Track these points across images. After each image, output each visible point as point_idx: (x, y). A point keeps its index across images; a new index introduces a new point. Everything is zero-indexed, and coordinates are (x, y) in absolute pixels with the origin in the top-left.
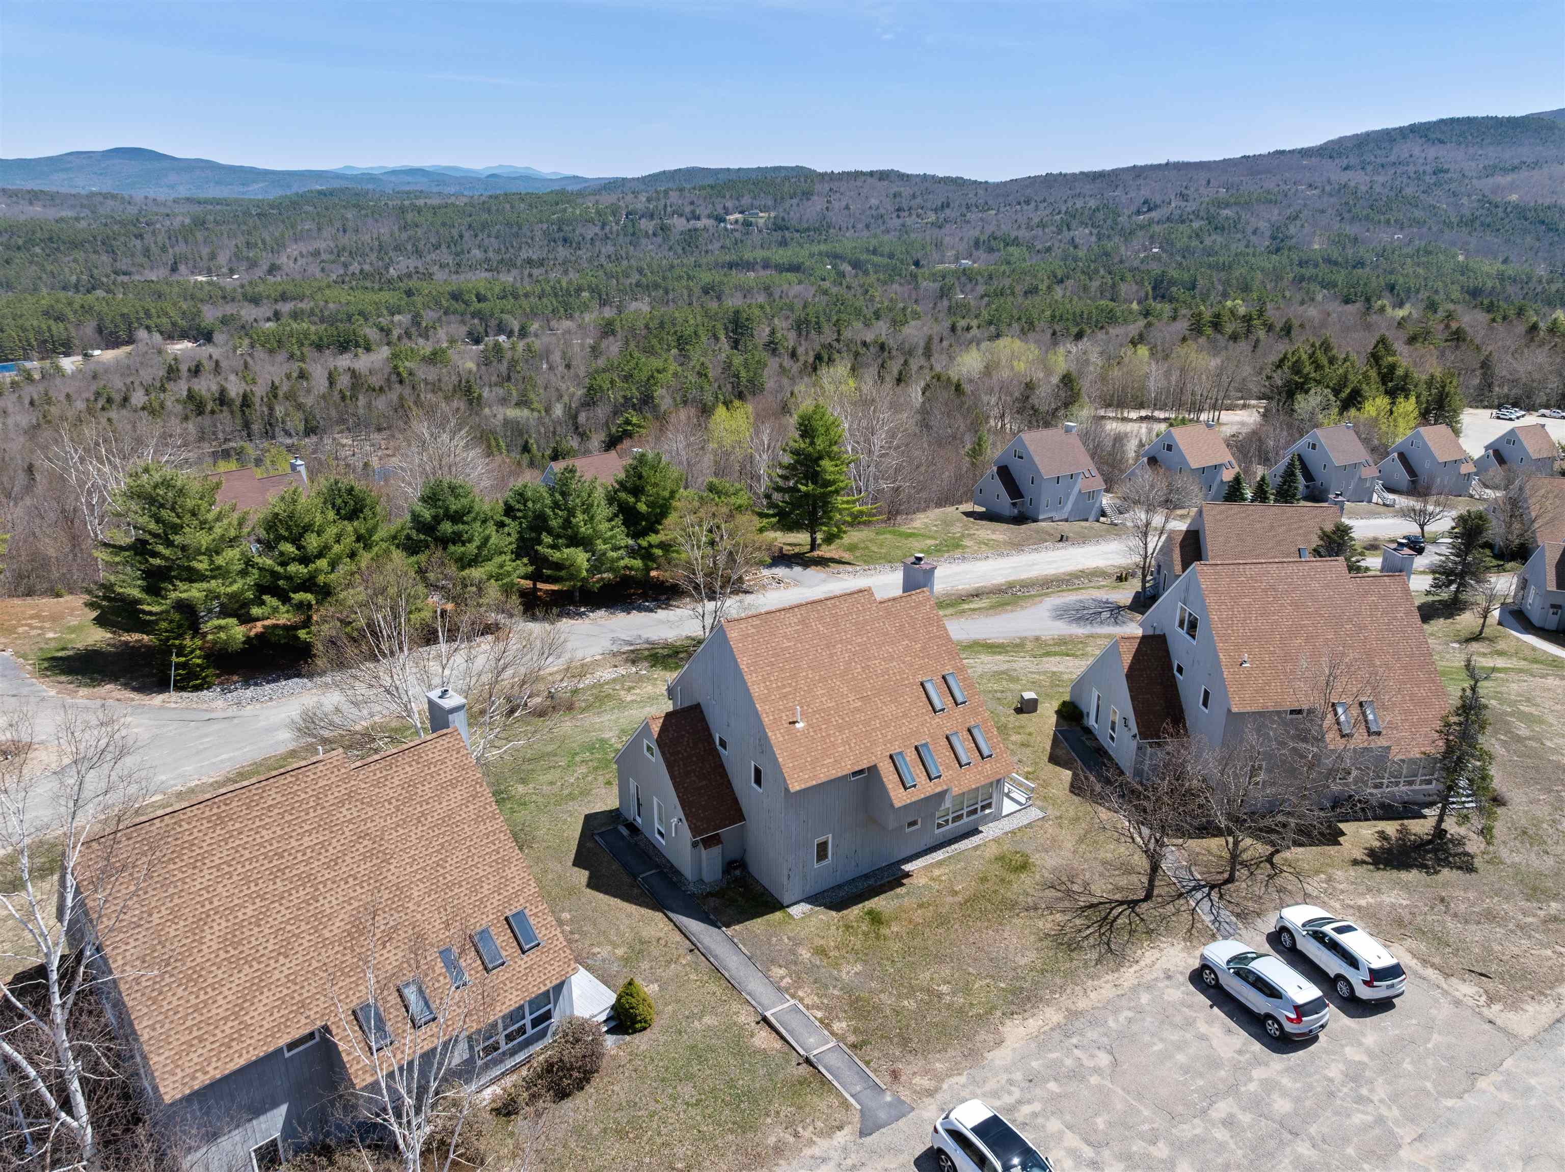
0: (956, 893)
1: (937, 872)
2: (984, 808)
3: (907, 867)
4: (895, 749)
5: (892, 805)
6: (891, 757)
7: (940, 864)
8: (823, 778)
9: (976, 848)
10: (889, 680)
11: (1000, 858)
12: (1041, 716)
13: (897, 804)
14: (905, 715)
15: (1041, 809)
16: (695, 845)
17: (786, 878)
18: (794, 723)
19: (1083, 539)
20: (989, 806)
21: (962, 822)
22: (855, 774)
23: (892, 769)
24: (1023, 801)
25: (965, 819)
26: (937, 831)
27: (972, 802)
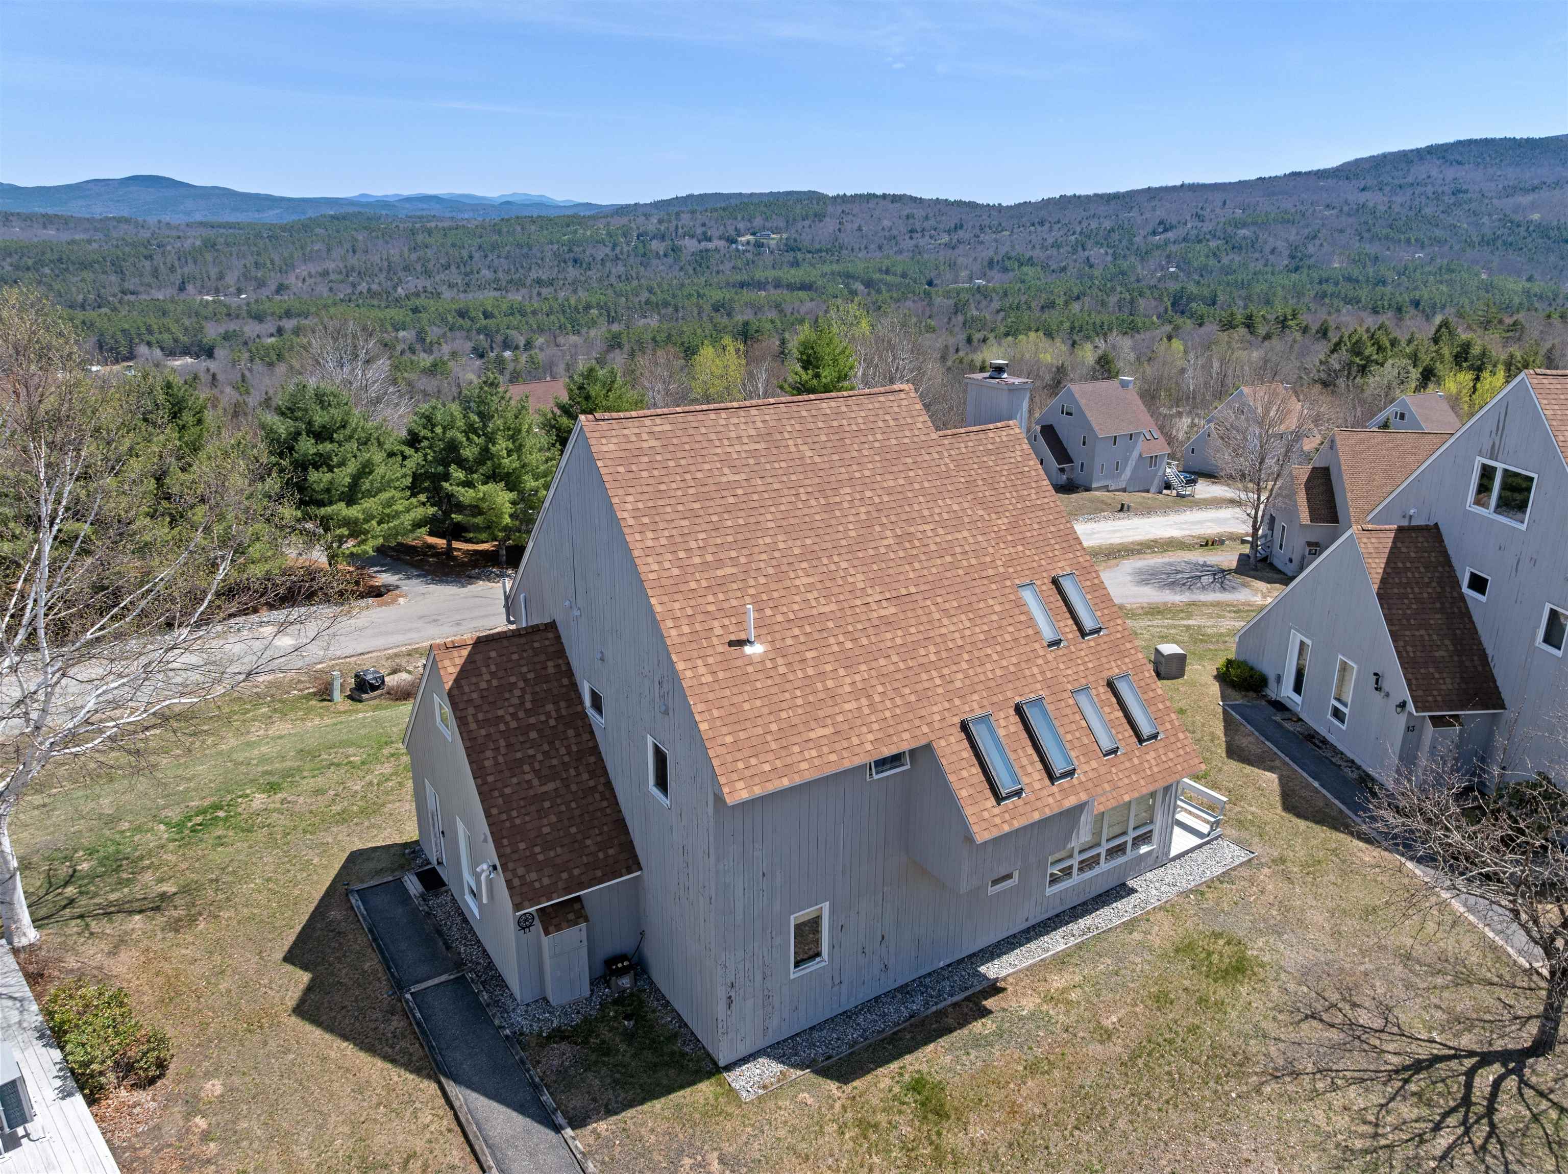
0: (1107, 1035)
1: (1057, 982)
2: (1138, 841)
3: (992, 970)
4: (972, 708)
5: (969, 838)
6: (964, 727)
7: (1061, 961)
8: (806, 772)
9: (1130, 926)
10: (954, 566)
11: (1185, 948)
12: (1193, 684)
13: (981, 835)
14: (990, 639)
15: (1239, 843)
16: (524, 924)
17: (722, 1005)
18: (741, 643)
19: (1148, 510)
20: (1145, 838)
21: (1097, 871)
22: (882, 764)
23: (967, 754)
24: (1205, 828)
25: (1104, 866)
26: (1050, 891)
27: (1117, 830)
